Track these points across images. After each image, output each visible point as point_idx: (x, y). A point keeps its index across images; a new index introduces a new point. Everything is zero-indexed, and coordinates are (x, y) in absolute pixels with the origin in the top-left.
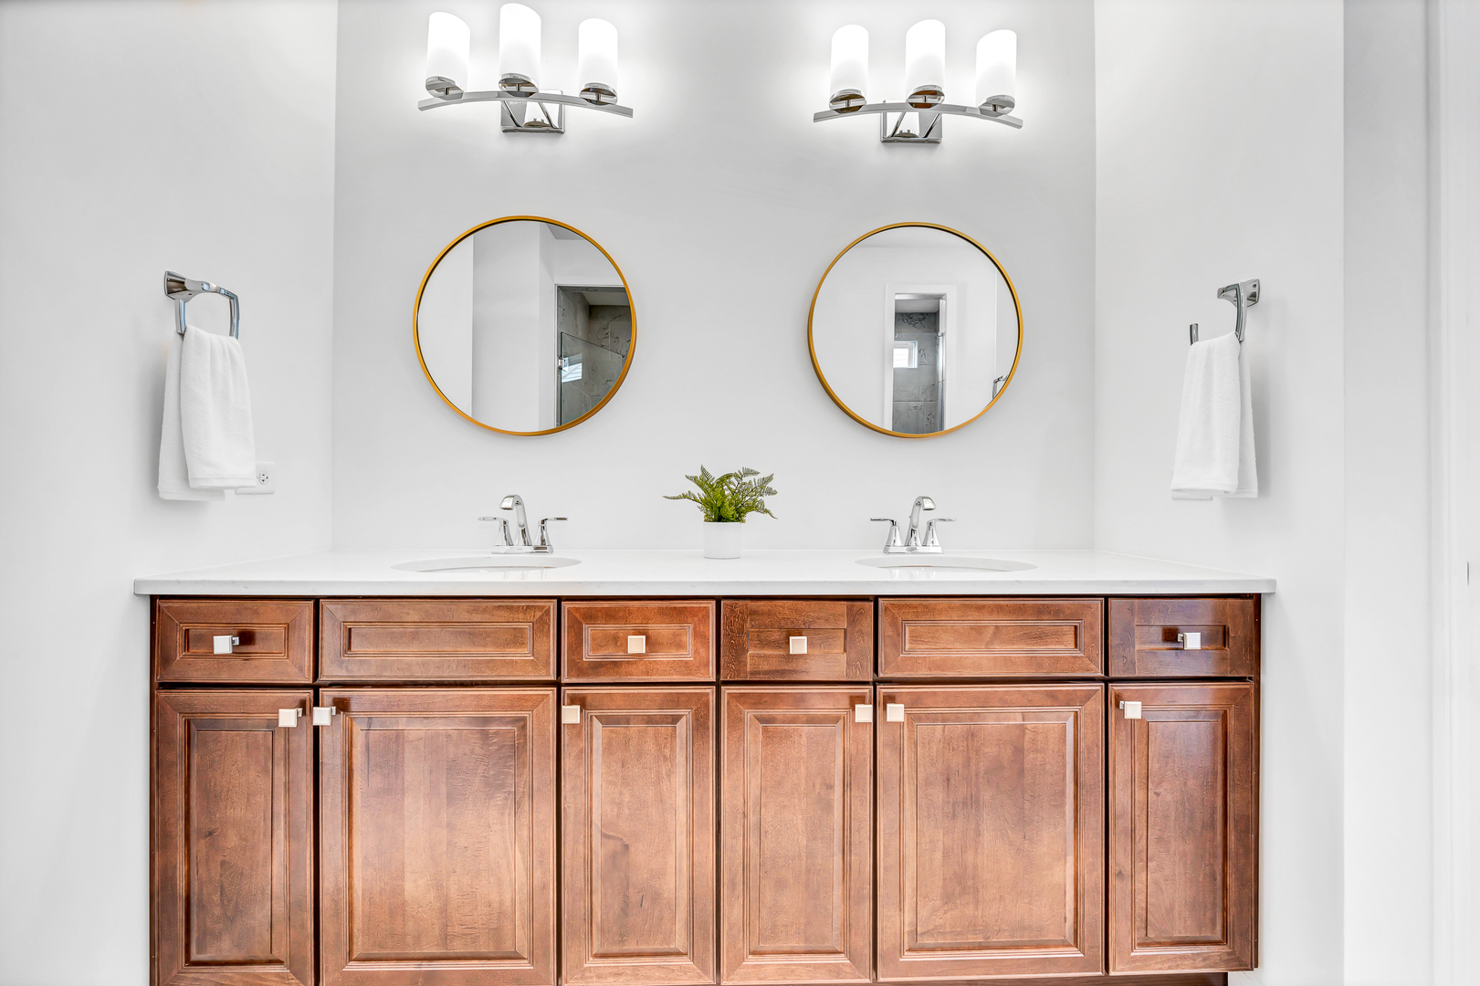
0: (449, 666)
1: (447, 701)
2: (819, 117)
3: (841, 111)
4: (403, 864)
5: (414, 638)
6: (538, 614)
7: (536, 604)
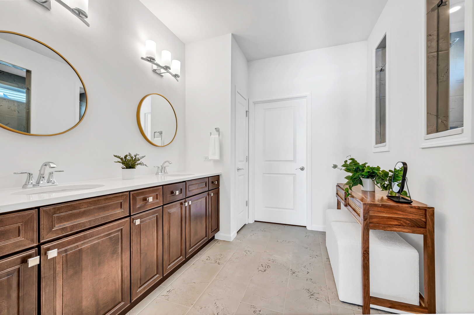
0: (98, 220)
1: (98, 232)
2: (142, 58)
3: (148, 61)
4: (82, 297)
5: (83, 214)
6: (125, 197)
7: (124, 194)
